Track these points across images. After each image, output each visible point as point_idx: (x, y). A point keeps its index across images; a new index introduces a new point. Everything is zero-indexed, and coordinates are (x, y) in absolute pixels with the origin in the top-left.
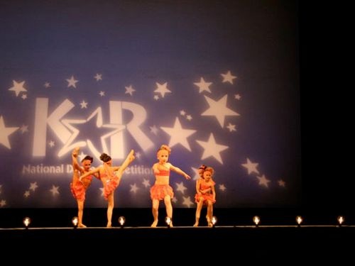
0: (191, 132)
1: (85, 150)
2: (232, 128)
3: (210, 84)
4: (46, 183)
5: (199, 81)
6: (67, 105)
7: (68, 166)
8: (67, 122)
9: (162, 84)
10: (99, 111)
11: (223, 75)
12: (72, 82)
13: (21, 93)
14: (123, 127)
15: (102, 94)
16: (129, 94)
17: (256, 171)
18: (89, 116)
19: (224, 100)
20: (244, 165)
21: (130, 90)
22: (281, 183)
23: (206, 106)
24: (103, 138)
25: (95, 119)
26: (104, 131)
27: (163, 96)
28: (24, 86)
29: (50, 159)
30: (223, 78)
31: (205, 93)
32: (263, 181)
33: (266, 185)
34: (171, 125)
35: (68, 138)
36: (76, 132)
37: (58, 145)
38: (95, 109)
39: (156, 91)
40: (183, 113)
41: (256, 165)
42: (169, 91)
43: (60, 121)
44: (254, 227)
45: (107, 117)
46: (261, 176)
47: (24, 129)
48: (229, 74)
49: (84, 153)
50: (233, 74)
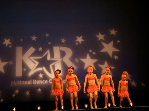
0: (95, 61)
1: (42, 72)
2: (116, 57)
3: (103, 36)
5: (98, 35)
6: (32, 50)
7: (34, 80)
8: (32, 58)
9: (79, 37)
10: (48, 52)
11: (110, 31)
12: (34, 38)
13: (9, 45)
14: (61, 59)
15: (49, 43)
17: (130, 79)
18: (43, 54)
19: (111, 43)
21: (63, 41)
22: (143, 84)
23: (103, 47)
24: (51, 66)
25: (46, 56)
26: (51, 62)
27: (80, 43)
28: (10, 41)
31: (101, 40)
32: (134, 84)
33: (135, 86)
34: (85, 57)
35: (33, 66)
36: (37, 63)
37: (28, 70)
38: (46, 51)
39: (77, 41)
40: (91, 51)
42: (83, 40)
43: (29, 58)
44: (130, 107)
45: (52, 55)
46: (132, 81)
47: (11, 63)
48: (113, 30)
49: (42, 74)
50: (115, 30)
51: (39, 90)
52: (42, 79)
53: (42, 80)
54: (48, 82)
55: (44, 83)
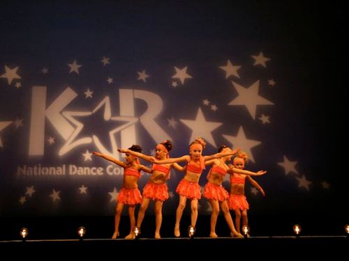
0: (215, 125)
1: (92, 148)
2: (265, 119)
3: (238, 67)
5: (225, 64)
6: (69, 95)
7: (71, 166)
8: (68, 114)
9: (181, 68)
10: (106, 101)
11: (255, 57)
12: (74, 67)
13: (15, 81)
14: (136, 120)
15: (110, 80)
16: (142, 80)
17: (295, 171)
19: (255, 86)
20: (280, 164)
21: (143, 76)
22: (325, 185)
23: (235, 94)
24: (112, 134)
25: (102, 110)
26: (113, 124)
27: (183, 81)
28: (18, 73)
30: (254, 60)
31: (232, 78)
32: (304, 183)
33: (307, 188)
34: (192, 117)
35: (70, 133)
36: (80, 126)
37: (59, 142)
38: (102, 98)
39: (174, 77)
40: (206, 102)
41: (294, 163)
43: (61, 113)
44: (294, 237)
45: (116, 109)
46: (300, 177)
47: (19, 123)
48: (261, 55)
49: (90, 152)
50: (265, 56)
51: (83, 190)
52: (90, 165)
53: (91, 167)
54: (104, 171)
55: (95, 174)
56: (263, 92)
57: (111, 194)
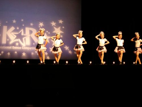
0: (49, 37)
1: (18, 42)
3: (55, 23)
4: (6, 52)
5: (52, 22)
6: (13, 28)
7: (13, 47)
8: (13, 33)
9: (41, 23)
10: (22, 30)
11: (59, 21)
12: (14, 21)
14: (29, 35)
15: (23, 25)
16: (31, 26)
17: (68, 49)
18: (19, 32)
19: (59, 28)
20: (65, 47)
21: (32, 24)
22: (75, 53)
23: (54, 30)
24: (23, 39)
25: (21, 32)
26: (24, 36)
29: (7, 44)
30: (59, 22)
31: (54, 26)
33: (71, 53)
35: (13, 38)
36: (15, 36)
37: (10, 40)
39: (39, 25)
40: (47, 32)
41: (68, 47)
42: (43, 25)
43: (11, 33)
45: (25, 32)
46: (69, 51)
48: (61, 20)
50: (62, 21)
51: (16, 52)
53: (18, 47)
54: (21, 48)
56: (61, 29)
57: (23, 54)
